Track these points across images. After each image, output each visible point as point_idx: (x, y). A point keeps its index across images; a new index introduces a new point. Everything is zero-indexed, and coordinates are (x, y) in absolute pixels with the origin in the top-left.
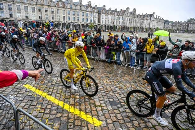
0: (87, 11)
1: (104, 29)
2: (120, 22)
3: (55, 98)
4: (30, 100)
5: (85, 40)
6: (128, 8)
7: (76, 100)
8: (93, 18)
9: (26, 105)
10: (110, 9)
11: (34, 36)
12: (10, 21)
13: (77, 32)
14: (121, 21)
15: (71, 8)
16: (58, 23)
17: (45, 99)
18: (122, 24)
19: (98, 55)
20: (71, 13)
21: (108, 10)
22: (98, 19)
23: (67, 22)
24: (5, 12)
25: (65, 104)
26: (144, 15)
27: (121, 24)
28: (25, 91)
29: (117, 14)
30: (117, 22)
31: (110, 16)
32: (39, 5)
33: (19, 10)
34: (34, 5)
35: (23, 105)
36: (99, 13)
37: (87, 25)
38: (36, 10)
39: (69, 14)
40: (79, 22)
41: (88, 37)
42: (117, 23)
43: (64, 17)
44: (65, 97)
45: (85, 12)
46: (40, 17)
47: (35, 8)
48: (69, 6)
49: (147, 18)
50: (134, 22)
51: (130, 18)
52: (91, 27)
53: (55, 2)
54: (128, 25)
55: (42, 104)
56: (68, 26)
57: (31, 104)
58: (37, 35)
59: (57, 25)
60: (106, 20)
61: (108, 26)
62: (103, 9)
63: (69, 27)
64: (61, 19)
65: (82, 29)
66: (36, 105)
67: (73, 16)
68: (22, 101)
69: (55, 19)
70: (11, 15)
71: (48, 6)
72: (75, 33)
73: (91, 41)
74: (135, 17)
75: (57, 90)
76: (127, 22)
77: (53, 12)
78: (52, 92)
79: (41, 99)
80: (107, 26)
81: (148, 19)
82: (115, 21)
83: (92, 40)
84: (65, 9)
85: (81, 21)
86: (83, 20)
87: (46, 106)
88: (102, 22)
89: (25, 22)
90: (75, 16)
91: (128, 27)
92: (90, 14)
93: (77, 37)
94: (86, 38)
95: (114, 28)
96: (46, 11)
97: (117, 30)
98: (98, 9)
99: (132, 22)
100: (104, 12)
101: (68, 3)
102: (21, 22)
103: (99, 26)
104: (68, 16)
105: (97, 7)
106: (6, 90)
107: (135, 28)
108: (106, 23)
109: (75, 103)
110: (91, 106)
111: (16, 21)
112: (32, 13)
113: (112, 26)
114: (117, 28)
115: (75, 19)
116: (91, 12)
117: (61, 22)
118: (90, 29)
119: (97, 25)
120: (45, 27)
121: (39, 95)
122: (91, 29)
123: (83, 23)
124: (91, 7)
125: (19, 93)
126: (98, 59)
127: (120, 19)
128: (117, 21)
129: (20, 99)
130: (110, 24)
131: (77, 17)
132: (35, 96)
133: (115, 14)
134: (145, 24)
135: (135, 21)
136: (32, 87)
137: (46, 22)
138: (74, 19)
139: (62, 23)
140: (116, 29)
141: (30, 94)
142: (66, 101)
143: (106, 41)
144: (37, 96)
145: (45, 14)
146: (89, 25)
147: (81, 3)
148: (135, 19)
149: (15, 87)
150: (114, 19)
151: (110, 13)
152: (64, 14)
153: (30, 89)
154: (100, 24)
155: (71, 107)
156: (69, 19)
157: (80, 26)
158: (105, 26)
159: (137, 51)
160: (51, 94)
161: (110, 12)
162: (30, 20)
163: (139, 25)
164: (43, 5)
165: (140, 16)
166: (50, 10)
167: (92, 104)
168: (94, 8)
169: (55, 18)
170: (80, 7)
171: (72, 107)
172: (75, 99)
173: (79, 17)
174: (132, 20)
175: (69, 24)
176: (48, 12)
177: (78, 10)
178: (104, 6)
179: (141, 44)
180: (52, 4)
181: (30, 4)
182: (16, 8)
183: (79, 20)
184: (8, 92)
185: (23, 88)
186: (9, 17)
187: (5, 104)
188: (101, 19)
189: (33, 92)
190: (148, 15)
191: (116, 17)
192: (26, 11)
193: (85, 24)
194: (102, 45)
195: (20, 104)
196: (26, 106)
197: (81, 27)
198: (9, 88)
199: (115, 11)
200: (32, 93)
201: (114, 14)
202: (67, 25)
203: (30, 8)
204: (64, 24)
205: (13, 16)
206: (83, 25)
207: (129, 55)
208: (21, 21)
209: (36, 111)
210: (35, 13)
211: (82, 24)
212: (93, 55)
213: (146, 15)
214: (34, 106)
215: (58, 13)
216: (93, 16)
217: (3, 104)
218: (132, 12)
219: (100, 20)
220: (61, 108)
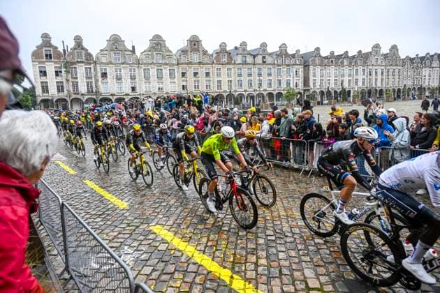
0: (279, 65)
1: (319, 99)
2: (357, 79)
3: (213, 260)
4: (163, 262)
5: (276, 127)
6: (377, 46)
7: (260, 269)
8: (291, 78)
9: (154, 270)
10: (332, 53)
11: (172, 124)
12: (132, 99)
13: (258, 111)
14: (360, 78)
15: (245, 63)
16: (217, 96)
17: (193, 261)
18: (363, 83)
19: (307, 162)
20: (245, 71)
21: (326, 58)
22: (305, 78)
23: (235, 91)
24: (124, 84)
25: (234, 275)
26: (422, 59)
27: (360, 84)
28: (154, 240)
29: (350, 63)
30: (349, 81)
31: (332, 70)
32: (182, 64)
33: (147, 78)
34: (173, 65)
35: (147, 270)
36: (306, 66)
37: (279, 95)
38: (176, 74)
39: (240, 75)
40: (262, 89)
41: (283, 120)
42: (349, 84)
43: (231, 81)
44: (234, 259)
45: (274, 68)
46: (183, 86)
47: (176, 70)
48: (239, 59)
49: (431, 63)
50: (397, 77)
51: (383, 68)
52: (287, 96)
53: (212, 55)
54: (379, 84)
55: (185, 272)
56: (237, 101)
57: (163, 270)
58: (177, 123)
59: (217, 99)
60: (323, 79)
61: (329, 92)
62: (315, 57)
63: (241, 101)
64: (225, 87)
65: (268, 103)
66: (173, 273)
67: (248, 78)
68: (147, 260)
69: (212, 88)
70: (133, 89)
71: (200, 63)
72: (253, 114)
73: (290, 129)
74: (397, 65)
75: (217, 241)
76: (376, 80)
77: (207, 74)
78: (207, 246)
79: (183, 259)
80: (325, 91)
81: (432, 66)
82: (346, 79)
83: (293, 127)
84: (231, 66)
85: (265, 86)
86: (270, 85)
87: (194, 278)
88: (314, 84)
89: (158, 98)
90: (252, 78)
91: (381, 91)
92: (284, 69)
93: (258, 121)
94: (278, 122)
95: (344, 95)
96: (196, 74)
97: (351, 98)
98: (303, 58)
99: (391, 77)
100: (317, 61)
101: (237, 54)
102: (150, 100)
103: (307, 93)
104: (238, 78)
105: (301, 53)
106: (120, 236)
107: (399, 90)
108: (324, 84)
109: (256, 276)
110: (298, 288)
111: (142, 97)
112: (169, 80)
113: (338, 91)
114: (352, 95)
115: (253, 85)
116: (288, 65)
117: (225, 91)
118: (285, 103)
119: (302, 92)
120: (193, 105)
121: (179, 251)
122: (289, 101)
123: (270, 90)
124: (287, 55)
125: (143, 243)
126: (307, 169)
127: (357, 74)
128: (350, 78)
129: (143, 256)
130: (332, 86)
131: (258, 78)
132: (173, 252)
133: (345, 64)
134: (427, 78)
135: (396, 74)
136: (167, 231)
137: (195, 96)
138: (251, 84)
139: (225, 95)
140: (349, 96)
141: (163, 247)
142: (237, 269)
143: (324, 128)
144: (176, 252)
145: (193, 79)
146: (284, 92)
147: (265, 50)
148: (397, 70)
149: (134, 230)
150: (343, 76)
151: (331, 64)
152: (229, 75)
153: (163, 236)
154: (308, 90)
155: (247, 286)
156: (241, 84)
157: (263, 96)
158: (322, 93)
159: (412, 147)
160: (203, 249)
161: (332, 61)
162: (167, 93)
163: (409, 83)
164: (191, 63)
165: (412, 60)
166: (202, 71)
167: (298, 282)
168: (293, 56)
169: (212, 86)
170: (264, 57)
171: (251, 285)
172: (256, 264)
173: (261, 78)
174: (391, 73)
175: (241, 96)
176: (199, 75)
177: (259, 64)
178: (318, 49)
179: (423, 129)
180: (206, 60)
181: (167, 64)
182: (143, 74)
183: (260, 85)
184: (122, 240)
185: (150, 232)
186: (129, 91)
187: (115, 266)
188: (311, 78)
189: (168, 243)
190: (432, 56)
191: (347, 70)
192: (160, 78)
193: (275, 93)
194: (318, 136)
195: (143, 268)
196: (154, 274)
197: (267, 99)
198: (125, 232)
199: (344, 58)
200: (167, 245)
201: (342, 63)
202: (237, 98)
203: (166, 72)
204: (230, 96)
205: (138, 89)
206: (270, 95)
207: (390, 159)
208: (150, 97)
209: (172, 287)
210: (176, 80)
211: (269, 93)
212: (295, 161)
213: (428, 56)
214: (170, 276)
215: (219, 75)
216: (291, 74)
217: (113, 264)
218: (388, 54)
219: (309, 80)
220: (225, 286)
